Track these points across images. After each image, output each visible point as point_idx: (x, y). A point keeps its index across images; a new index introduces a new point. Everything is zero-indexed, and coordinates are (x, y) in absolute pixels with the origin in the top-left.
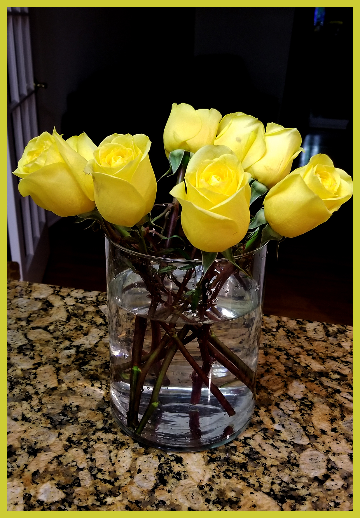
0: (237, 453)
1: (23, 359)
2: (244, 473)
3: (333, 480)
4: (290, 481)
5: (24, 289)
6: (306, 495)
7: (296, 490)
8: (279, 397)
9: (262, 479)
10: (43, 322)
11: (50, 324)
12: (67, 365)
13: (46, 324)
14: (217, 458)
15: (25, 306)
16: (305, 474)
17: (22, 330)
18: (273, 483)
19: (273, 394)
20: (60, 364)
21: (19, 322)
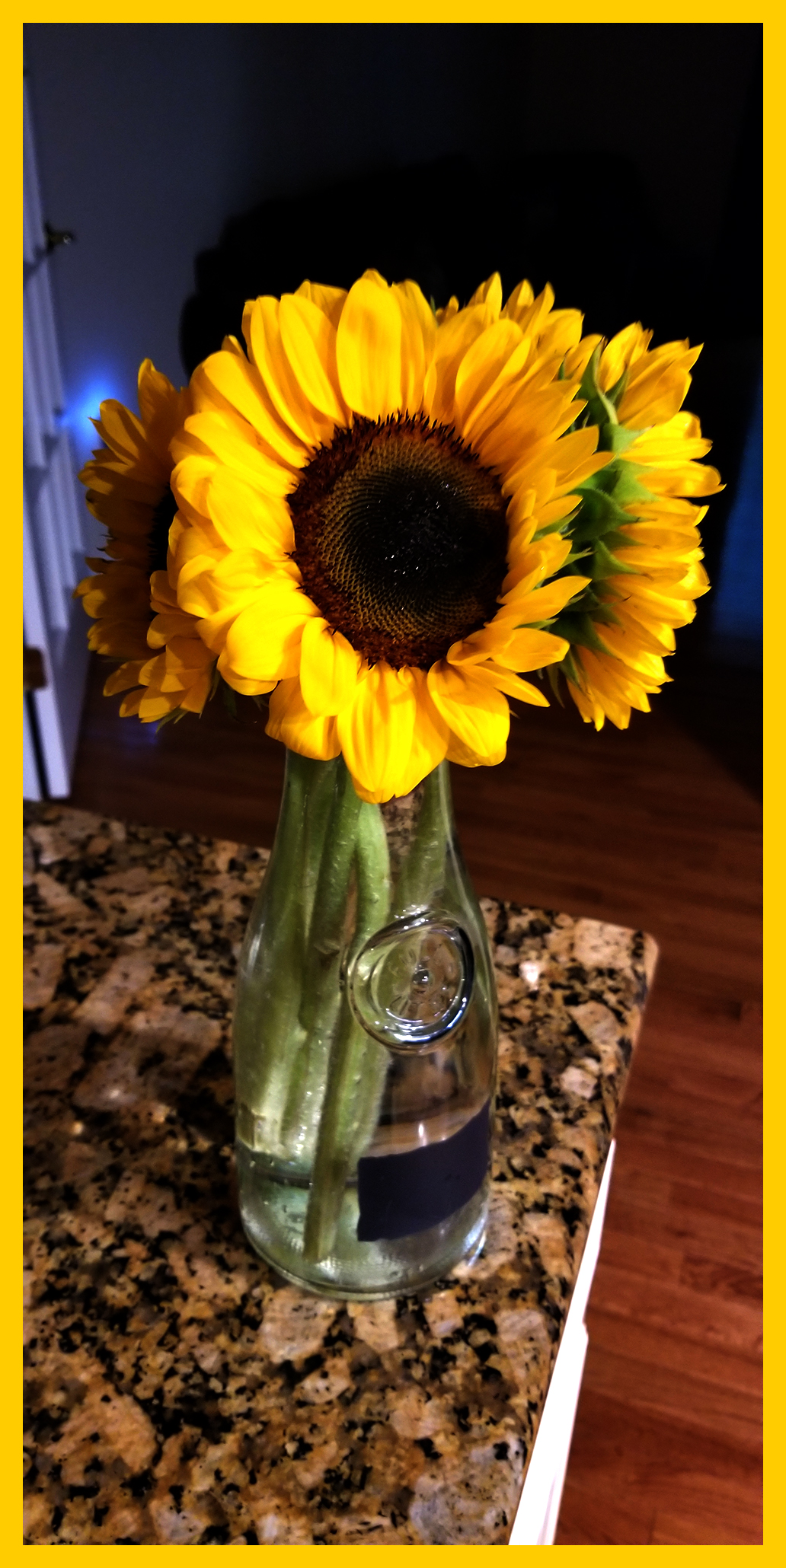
0: (122, 1280)
2: (114, 1339)
3: (325, 1375)
4: (217, 1368)
6: (239, 1415)
7: (220, 1400)
9: (149, 1360)
14: (66, 1289)
16: (263, 1350)
18: (171, 1373)
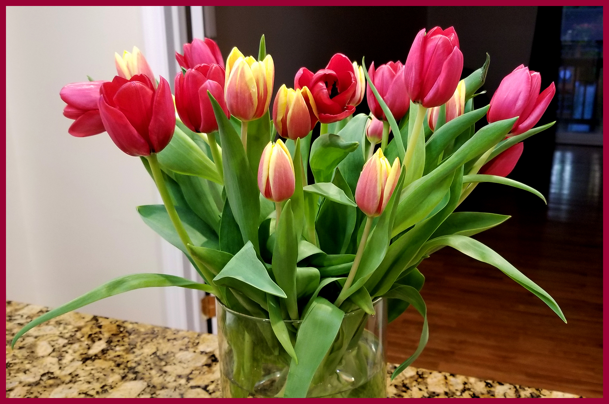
11: (211, 383)
17: (180, 390)
21: (178, 380)
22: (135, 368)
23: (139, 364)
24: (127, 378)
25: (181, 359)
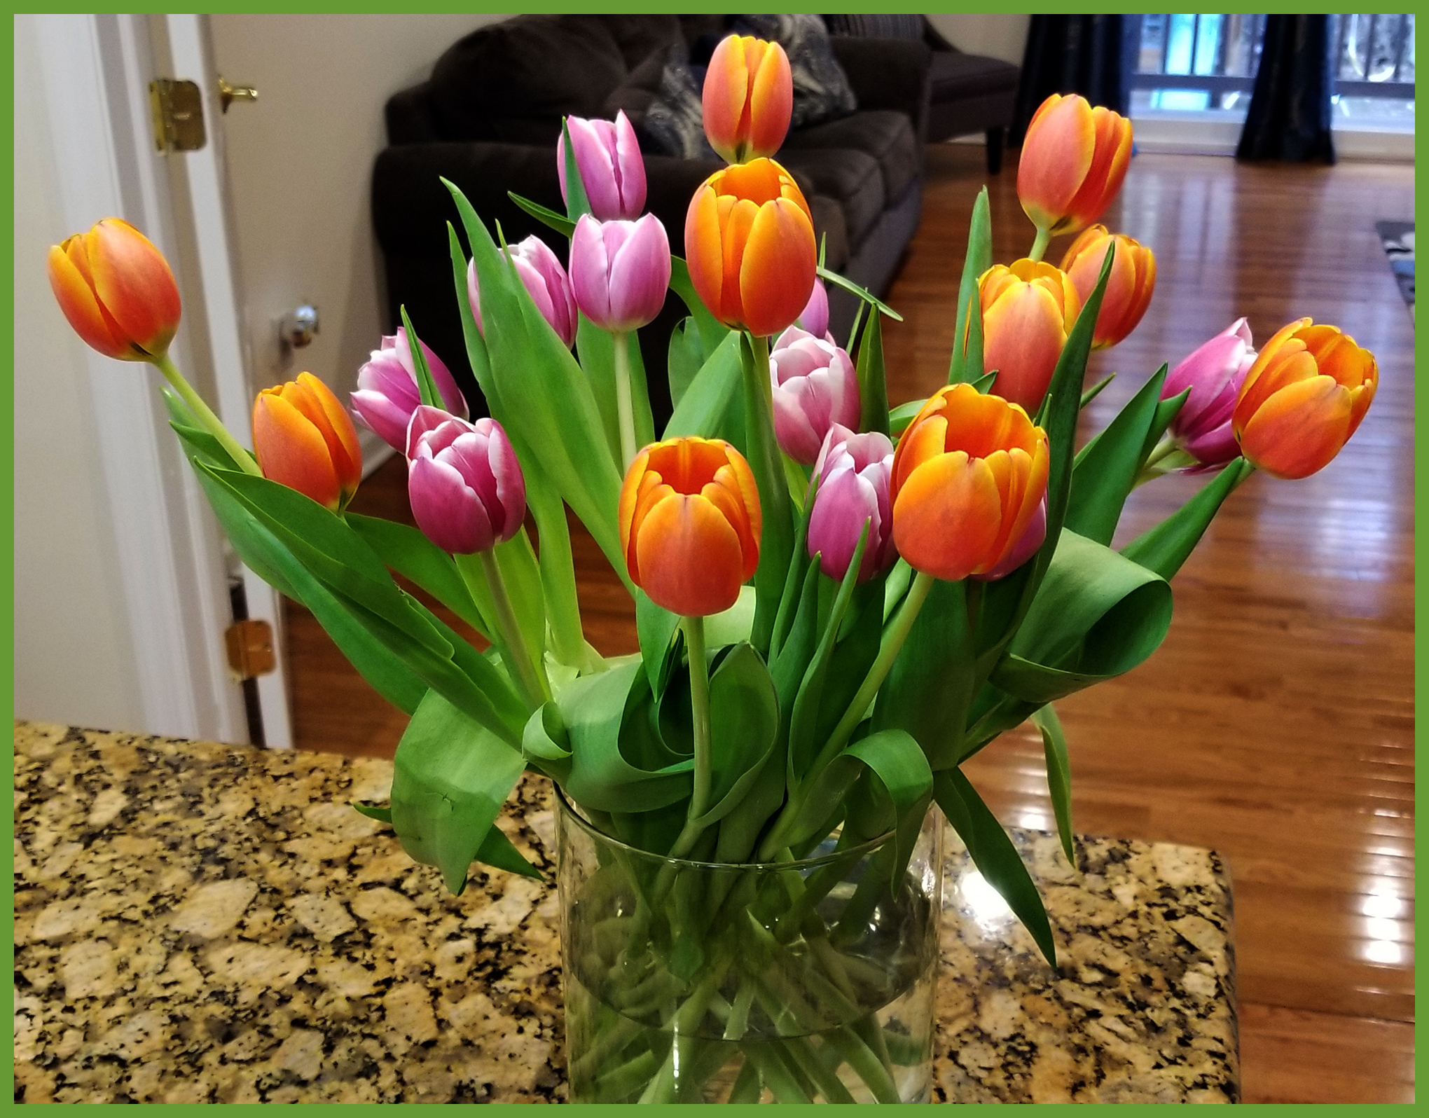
1: (349, 972)
5: (331, 776)
8: (959, 1035)
10: (389, 869)
11: (405, 874)
12: (457, 982)
13: (395, 873)
15: (340, 827)
17: (340, 893)
19: (944, 1030)
20: (439, 978)
21: (327, 871)
22: (215, 849)
23: (223, 841)
24: (205, 875)
25: (320, 822)
